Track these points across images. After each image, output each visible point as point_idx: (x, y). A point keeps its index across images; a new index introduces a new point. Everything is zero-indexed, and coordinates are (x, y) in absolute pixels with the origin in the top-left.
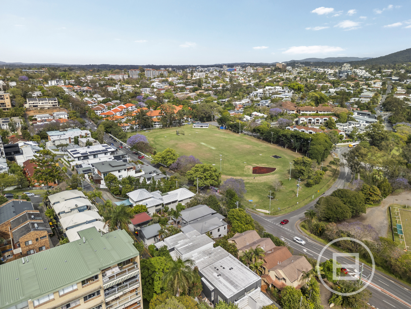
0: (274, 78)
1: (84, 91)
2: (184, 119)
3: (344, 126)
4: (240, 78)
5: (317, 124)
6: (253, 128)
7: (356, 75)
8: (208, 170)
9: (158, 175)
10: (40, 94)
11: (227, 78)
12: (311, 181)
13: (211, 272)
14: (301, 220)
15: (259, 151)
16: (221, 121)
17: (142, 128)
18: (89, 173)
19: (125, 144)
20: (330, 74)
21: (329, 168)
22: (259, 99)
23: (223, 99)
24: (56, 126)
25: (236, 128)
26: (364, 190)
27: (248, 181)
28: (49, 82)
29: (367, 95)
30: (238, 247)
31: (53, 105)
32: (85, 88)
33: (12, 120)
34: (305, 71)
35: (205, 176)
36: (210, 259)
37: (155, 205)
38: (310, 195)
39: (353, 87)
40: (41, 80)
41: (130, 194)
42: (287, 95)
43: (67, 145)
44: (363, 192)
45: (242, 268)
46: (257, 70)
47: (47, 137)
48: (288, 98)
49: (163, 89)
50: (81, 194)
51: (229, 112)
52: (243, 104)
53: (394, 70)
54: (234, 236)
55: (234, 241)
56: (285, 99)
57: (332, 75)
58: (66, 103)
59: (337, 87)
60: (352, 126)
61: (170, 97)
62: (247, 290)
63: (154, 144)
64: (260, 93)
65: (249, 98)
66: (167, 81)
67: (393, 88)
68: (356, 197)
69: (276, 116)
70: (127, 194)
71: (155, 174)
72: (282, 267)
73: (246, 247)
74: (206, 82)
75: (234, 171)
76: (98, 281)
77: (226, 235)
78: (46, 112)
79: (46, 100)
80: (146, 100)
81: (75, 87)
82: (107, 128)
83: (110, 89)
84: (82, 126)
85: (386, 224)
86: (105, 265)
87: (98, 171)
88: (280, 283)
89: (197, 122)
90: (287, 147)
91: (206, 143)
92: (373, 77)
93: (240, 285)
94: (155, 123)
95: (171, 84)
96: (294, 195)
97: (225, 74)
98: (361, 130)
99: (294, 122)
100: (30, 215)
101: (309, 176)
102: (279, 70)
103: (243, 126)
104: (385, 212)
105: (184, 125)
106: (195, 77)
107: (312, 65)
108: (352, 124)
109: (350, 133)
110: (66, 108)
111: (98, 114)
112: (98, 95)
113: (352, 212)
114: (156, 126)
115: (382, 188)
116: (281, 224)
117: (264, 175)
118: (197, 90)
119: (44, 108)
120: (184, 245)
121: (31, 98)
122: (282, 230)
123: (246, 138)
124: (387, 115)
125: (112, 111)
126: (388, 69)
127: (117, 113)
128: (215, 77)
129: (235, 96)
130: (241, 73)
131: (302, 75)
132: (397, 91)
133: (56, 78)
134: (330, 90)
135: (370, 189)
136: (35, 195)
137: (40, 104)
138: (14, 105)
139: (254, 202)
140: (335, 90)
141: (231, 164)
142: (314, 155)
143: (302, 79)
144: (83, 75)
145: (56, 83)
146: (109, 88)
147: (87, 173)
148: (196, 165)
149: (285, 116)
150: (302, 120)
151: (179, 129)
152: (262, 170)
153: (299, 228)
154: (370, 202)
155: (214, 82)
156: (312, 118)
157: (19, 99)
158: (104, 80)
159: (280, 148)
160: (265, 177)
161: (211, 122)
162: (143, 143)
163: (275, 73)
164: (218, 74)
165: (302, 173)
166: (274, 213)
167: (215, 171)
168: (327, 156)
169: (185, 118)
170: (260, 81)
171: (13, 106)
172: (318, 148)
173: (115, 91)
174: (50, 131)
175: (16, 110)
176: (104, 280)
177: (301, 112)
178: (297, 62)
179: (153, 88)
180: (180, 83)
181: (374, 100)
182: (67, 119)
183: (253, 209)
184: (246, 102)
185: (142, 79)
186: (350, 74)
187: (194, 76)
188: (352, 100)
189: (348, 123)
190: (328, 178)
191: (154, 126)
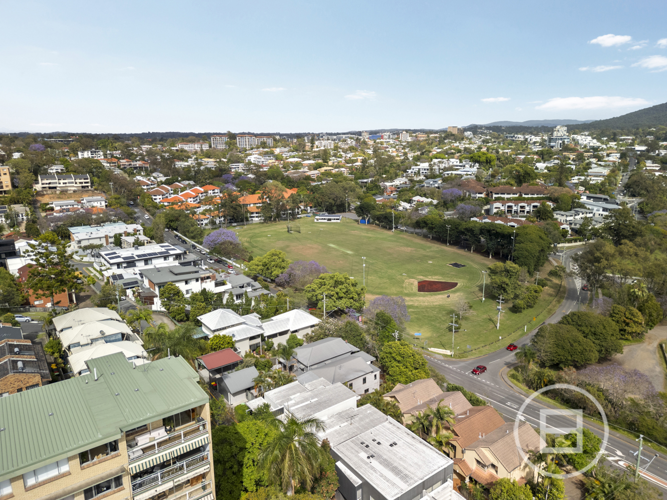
0: (445, 148)
1: (135, 168)
2: (300, 207)
3: (567, 216)
4: (391, 150)
5: (522, 214)
6: (414, 221)
7: (576, 143)
8: (342, 283)
9: (255, 290)
10: (62, 170)
11: (369, 149)
12: (519, 302)
13: (353, 451)
14: (509, 367)
15: (427, 256)
16: (362, 210)
17: (230, 222)
18: (133, 287)
19: (199, 247)
20: (535, 143)
21: (549, 283)
22: (422, 177)
23: (363, 178)
24: (84, 219)
25: (386, 221)
26: (615, 315)
27: (410, 303)
28: (80, 153)
29: (598, 173)
30: (403, 408)
31: (82, 187)
32: (138, 164)
33: (11, 210)
34: (494, 138)
35: (337, 293)
36: (351, 426)
37: (250, 336)
38: (520, 325)
39: (573, 160)
40: (66, 150)
41: (204, 318)
42: (470, 170)
43: (101, 246)
44: (614, 318)
45: (414, 443)
46: (416, 137)
47: (70, 235)
48: (470, 175)
49: (265, 166)
50: (114, 314)
51: (374, 197)
52: (397, 187)
53: (636, 137)
54: (394, 390)
55: (394, 397)
56: (465, 177)
57: (538, 144)
58: (104, 183)
59: (548, 160)
60: (581, 215)
61: (278, 176)
62: (427, 484)
63: (250, 246)
64: (425, 169)
65: (407, 177)
66: (272, 153)
67: (638, 163)
68: (605, 325)
69: (452, 201)
70: (199, 318)
71: (249, 289)
72: (488, 443)
73: (417, 408)
74: (335, 156)
75: (387, 288)
76: (117, 456)
77: (379, 389)
78: (69, 197)
79: (71, 178)
80: (237, 180)
81: (121, 161)
82: (172, 221)
83: (180, 164)
84: (130, 218)
85: (660, 373)
86: (134, 421)
87: (150, 281)
88: (485, 474)
89: (321, 213)
90: (473, 251)
91: (338, 245)
92: (604, 146)
93: (412, 476)
94: (252, 215)
95: (277, 158)
96: (491, 325)
97: (365, 143)
98: (596, 221)
99: (483, 212)
100: (12, 347)
101: (515, 294)
102: (452, 137)
103: (398, 218)
104: (655, 353)
105: (301, 218)
106: (317, 148)
107: (504, 131)
108: (581, 214)
109: (578, 226)
110: (104, 192)
111: (158, 201)
112: (158, 174)
113: (600, 352)
114: (253, 219)
115: (647, 311)
116: (473, 372)
117: (439, 294)
118: (320, 167)
119: (67, 191)
120: (302, 402)
121: (46, 175)
122: (477, 383)
123: (405, 236)
124: (633, 202)
125: (180, 196)
126: (628, 136)
127: (189, 200)
128: (350, 147)
129: (383, 174)
130: (392, 142)
131: (490, 144)
132: (646, 166)
133: (91, 147)
134: (538, 165)
135: (625, 314)
136: (32, 320)
137: (61, 184)
138: (17, 185)
139: (423, 337)
140: (545, 165)
141: (380, 277)
142: (522, 259)
143: (490, 150)
144: (136, 144)
145: (90, 155)
146: (177, 163)
147: (131, 288)
148: (322, 275)
149: (468, 201)
150: (496, 208)
151: (291, 224)
152: (434, 286)
153: (506, 379)
154: (626, 336)
155: (349, 155)
156: (513, 205)
157: (26, 175)
158: (170, 151)
159: (462, 252)
160: (440, 296)
161: (344, 214)
162: (231, 244)
163: (446, 141)
164: (354, 143)
165: (504, 290)
166: (462, 355)
167: (354, 285)
168: (544, 263)
169: (302, 207)
170: (422, 154)
171: (14, 186)
172: (529, 248)
173: (187, 168)
174: (75, 226)
175: (19, 193)
176: (131, 454)
177: (494, 196)
178: (481, 127)
179: (250, 163)
180: (294, 157)
181: (610, 179)
182: (104, 207)
183: (423, 348)
184: (402, 183)
185: (232, 150)
186: (568, 142)
187: (315, 146)
188: (575, 180)
189: (573, 212)
190: (547, 298)
191: (250, 219)
